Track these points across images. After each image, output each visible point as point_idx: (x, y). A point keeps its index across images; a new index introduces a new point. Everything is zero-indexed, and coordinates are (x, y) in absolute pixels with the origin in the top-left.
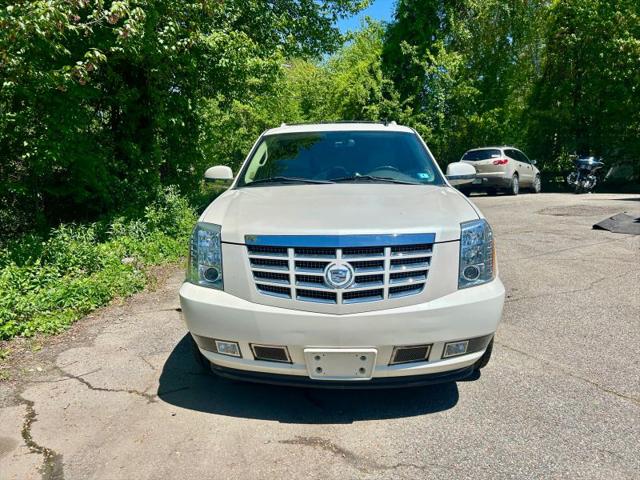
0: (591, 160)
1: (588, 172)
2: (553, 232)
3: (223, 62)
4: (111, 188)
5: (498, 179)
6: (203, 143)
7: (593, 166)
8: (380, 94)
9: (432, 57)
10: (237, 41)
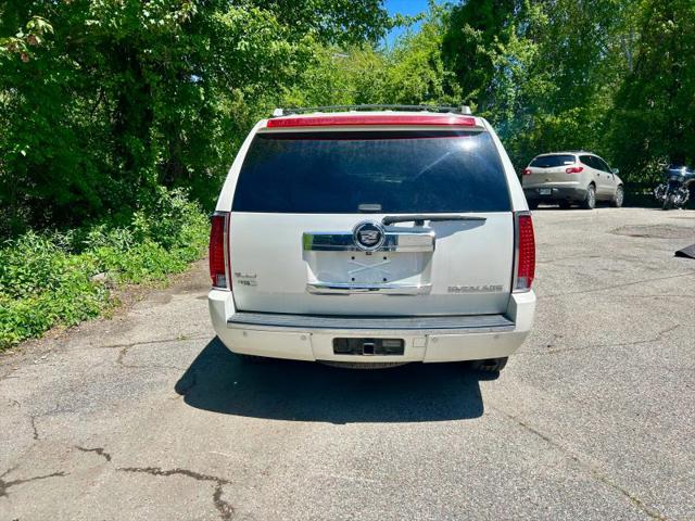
0: (684, 171)
1: (680, 185)
2: (626, 258)
3: (242, 46)
4: (102, 189)
5: (571, 190)
6: (218, 141)
7: (686, 178)
8: (441, 88)
9: (501, 47)
10: (259, 20)
